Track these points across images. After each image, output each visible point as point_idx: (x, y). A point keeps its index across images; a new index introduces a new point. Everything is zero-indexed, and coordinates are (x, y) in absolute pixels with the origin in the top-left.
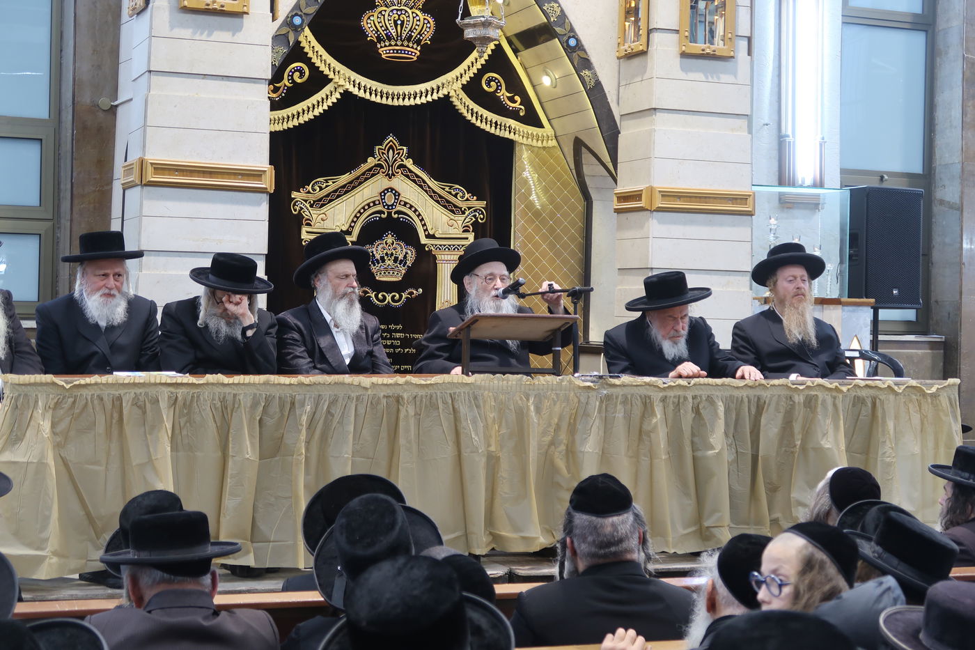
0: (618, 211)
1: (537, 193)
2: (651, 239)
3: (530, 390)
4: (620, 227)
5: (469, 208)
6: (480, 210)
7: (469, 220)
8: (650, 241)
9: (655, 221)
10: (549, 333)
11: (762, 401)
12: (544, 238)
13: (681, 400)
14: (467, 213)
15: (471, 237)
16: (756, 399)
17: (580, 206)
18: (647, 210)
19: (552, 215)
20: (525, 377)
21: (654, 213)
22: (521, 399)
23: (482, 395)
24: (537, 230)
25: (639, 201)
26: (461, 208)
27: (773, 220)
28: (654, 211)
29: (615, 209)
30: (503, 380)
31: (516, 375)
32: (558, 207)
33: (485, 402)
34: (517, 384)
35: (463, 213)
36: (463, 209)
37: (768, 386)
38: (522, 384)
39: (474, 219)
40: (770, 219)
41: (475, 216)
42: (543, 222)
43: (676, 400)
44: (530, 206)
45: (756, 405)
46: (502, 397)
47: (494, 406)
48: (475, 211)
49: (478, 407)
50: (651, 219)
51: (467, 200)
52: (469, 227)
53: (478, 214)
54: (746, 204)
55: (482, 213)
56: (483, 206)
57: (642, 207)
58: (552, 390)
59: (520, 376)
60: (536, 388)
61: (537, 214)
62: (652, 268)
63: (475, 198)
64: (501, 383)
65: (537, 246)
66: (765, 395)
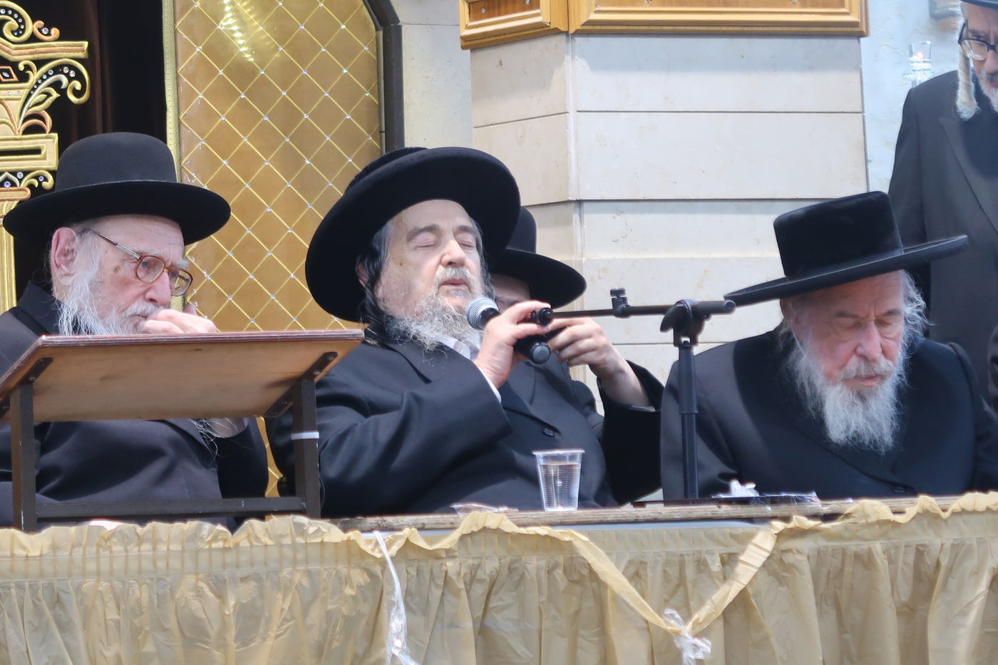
0: (473, 44)
1: (237, 13)
2: (572, 115)
3: (224, 566)
4: (481, 90)
5: (40, 63)
6: (71, 67)
7: (42, 99)
8: (571, 125)
9: (581, 63)
10: (278, 393)
11: (929, 561)
12: (266, 139)
13: (690, 572)
14: (34, 77)
15: (49, 144)
16: (911, 558)
17: (366, 45)
18: (556, 32)
19: (286, 73)
20: (207, 525)
21: (579, 40)
22: (199, 594)
23: (78, 589)
24: (245, 117)
25: (531, 7)
26: (14, 65)
27: (919, 56)
28: (579, 33)
29: (464, 39)
30: (141, 540)
31: (178, 525)
32: (301, 51)
33: (86, 615)
34: (183, 551)
35: (23, 77)
36: (21, 67)
37: (945, 515)
38: (198, 551)
39: (55, 95)
40: (911, 54)
41: (57, 85)
42: (260, 92)
43: (674, 572)
44: (219, 48)
45: (910, 573)
46: (141, 593)
47: (118, 623)
48: (57, 69)
49: (64, 627)
50: (568, 58)
51: (33, 38)
52: (42, 119)
53: (64, 80)
54: (842, 5)
55: (79, 76)
56: (81, 55)
57: (540, 25)
58: (295, 562)
59: (191, 525)
60: (244, 558)
61: (242, 72)
62: (580, 202)
63: (55, 32)
64: (134, 550)
65: (245, 162)
66: (938, 542)
